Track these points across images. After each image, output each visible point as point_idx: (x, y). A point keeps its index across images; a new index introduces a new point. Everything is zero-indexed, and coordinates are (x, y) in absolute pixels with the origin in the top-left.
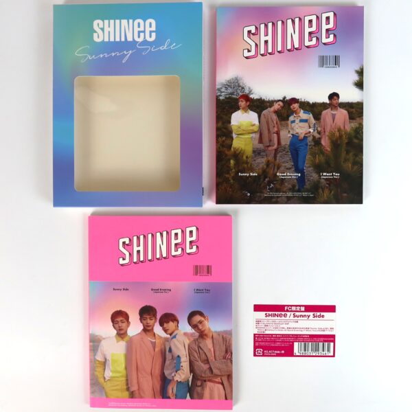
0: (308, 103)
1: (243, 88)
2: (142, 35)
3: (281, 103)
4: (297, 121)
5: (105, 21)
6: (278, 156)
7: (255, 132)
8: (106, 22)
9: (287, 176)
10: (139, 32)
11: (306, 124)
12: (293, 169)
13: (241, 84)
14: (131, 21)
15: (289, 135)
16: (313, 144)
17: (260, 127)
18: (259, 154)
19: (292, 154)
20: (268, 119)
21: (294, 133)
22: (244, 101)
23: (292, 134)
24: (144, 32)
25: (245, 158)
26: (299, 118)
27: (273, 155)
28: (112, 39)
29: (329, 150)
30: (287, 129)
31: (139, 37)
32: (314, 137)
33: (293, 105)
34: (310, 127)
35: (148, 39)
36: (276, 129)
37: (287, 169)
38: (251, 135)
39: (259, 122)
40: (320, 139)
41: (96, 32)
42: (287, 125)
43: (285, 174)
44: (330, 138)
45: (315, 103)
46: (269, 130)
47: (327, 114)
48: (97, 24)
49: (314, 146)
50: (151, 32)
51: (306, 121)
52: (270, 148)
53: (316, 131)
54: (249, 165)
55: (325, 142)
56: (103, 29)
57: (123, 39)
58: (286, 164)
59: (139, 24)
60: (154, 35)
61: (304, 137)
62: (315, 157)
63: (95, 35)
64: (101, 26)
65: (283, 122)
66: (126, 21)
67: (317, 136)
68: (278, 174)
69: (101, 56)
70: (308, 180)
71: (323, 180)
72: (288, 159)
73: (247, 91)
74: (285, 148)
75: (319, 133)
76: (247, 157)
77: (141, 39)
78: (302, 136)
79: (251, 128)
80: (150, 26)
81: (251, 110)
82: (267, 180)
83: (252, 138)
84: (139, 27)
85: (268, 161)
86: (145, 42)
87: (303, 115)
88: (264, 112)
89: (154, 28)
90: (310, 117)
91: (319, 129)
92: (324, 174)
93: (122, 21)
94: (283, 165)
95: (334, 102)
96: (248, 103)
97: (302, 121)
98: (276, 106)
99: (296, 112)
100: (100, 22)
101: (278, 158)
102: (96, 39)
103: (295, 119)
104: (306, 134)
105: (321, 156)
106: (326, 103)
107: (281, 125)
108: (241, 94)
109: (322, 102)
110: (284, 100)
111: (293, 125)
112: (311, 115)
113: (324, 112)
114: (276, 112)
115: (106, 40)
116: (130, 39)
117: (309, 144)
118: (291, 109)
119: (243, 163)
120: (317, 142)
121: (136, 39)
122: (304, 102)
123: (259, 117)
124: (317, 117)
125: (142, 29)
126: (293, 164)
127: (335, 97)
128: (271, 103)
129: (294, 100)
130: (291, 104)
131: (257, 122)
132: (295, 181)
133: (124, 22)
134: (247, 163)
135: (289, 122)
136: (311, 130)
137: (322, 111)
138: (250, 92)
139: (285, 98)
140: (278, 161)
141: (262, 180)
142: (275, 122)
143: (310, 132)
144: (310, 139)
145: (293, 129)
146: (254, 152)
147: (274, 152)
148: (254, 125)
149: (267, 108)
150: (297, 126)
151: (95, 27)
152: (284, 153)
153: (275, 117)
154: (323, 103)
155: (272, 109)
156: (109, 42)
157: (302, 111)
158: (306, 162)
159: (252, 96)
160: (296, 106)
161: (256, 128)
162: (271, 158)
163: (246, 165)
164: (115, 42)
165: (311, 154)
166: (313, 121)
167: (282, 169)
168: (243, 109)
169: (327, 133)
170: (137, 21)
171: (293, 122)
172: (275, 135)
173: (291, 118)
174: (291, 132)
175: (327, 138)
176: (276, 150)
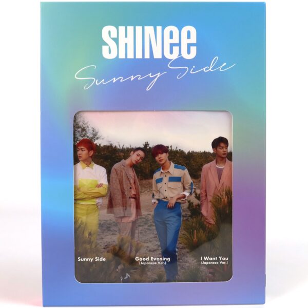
0: (182, 152)
1: (84, 130)
2: (176, 49)
3: (141, 153)
4: (166, 180)
5: (120, 28)
6: (137, 231)
7: (102, 196)
8: (122, 29)
9: (150, 261)
10: (172, 45)
11: (179, 185)
12: (160, 252)
13: (81, 124)
14: (159, 28)
15: (153, 201)
16: (189, 213)
17: (109, 188)
18: (108, 228)
19: (157, 229)
20: (122, 177)
21: (161, 197)
22: (85, 149)
23: (158, 200)
24: (179, 45)
25: (86, 234)
26: (168, 176)
27: (129, 231)
28: (130, 56)
29: (213, 222)
30: (151, 191)
31: (171, 52)
32: (190, 204)
33: (160, 156)
34: (184, 189)
35: (185, 55)
36: (133, 192)
37: (150, 251)
38: (97, 201)
39: (109, 181)
40: (199, 206)
41: (106, 44)
42: (151, 187)
43: (148, 259)
44: (214, 206)
45: (193, 152)
46: (123, 193)
47: (209, 169)
48: (108, 32)
49: (191, 216)
50: (189, 45)
51: (178, 179)
52: (125, 220)
53: (194, 195)
54: (93, 246)
55: (207, 211)
56: (116, 40)
57: (147, 56)
58: (149, 244)
59: (171, 33)
60: (194, 50)
61: (176, 203)
62: (191, 233)
63: (105, 49)
64: (114, 35)
65: (144, 182)
66: (152, 28)
67: (196, 202)
68: (137, 259)
69: (114, 80)
70: (182, 268)
71: (203, 268)
72: (152, 236)
73: (90, 135)
74: (147, 220)
75: (198, 197)
76: (90, 234)
77: (174, 56)
78: (173, 202)
79: (97, 190)
80: (189, 37)
81: (97, 163)
82: (119, 267)
83: (97, 205)
84: (171, 37)
85: (122, 240)
86: (180, 61)
87: (174, 170)
88: (116, 166)
89: (193, 40)
90: (184, 173)
91: (198, 192)
92: (206, 258)
93: (146, 28)
94: (146, 245)
95: (221, 151)
96: (92, 153)
97: (172, 179)
98: (134, 158)
99: (163, 166)
100: (113, 29)
101: (136, 235)
102: (106, 54)
103: (163, 176)
104: (179, 199)
105: (201, 231)
106: (209, 153)
107: (141, 185)
108: (81, 139)
109: (202, 151)
110: (145, 149)
111: (159, 185)
112: (186, 171)
113: (206, 166)
114: (134, 166)
115: (122, 56)
116: (157, 55)
117: (183, 214)
118: (156, 162)
119: (84, 242)
120: (195, 211)
121: (168, 55)
122: (176, 152)
123: (109, 173)
124: (195, 174)
125: (176, 40)
126: (159, 243)
127: (222, 145)
128: (127, 152)
129: (161, 149)
130: (157, 154)
131: (105, 181)
132: (163, 269)
133: (149, 30)
134: (90, 242)
135: (154, 181)
136: (187, 194)
137: (202, 165)
138: (95, 135)
139: (146, 145)
140: (136, 239)
141: (112, 267)
142: (132, 181)
143: (184, 196)
144: (185, 206)
145: (158, 191)
146: (101, 225)
147: (131, 224)
148: (100, 186)
149: (120, 160)
150: (165, 187)
151: (105, 36)
152: (146, 227)
153: (132, 173)
154: (205, 153)
155: (128, 161)
156: (126, 59)
157: (173, 165)
158: (179, 240)
159: (97, 142)
160: (164, 156)
161: (103, 190)
162: (126, 235)
163: (88, 246)
164: (135, 60)
165: (186, 229)
166: (189, 179)
167: (143, 251)
168: (84, 161)
169: (210, 198)
170: (168, 29)
171: (160, 181)
172: (132, 200)
173: (157, 175)
174: (156, 197)
175: (210, 205)
176: (134, 223)
